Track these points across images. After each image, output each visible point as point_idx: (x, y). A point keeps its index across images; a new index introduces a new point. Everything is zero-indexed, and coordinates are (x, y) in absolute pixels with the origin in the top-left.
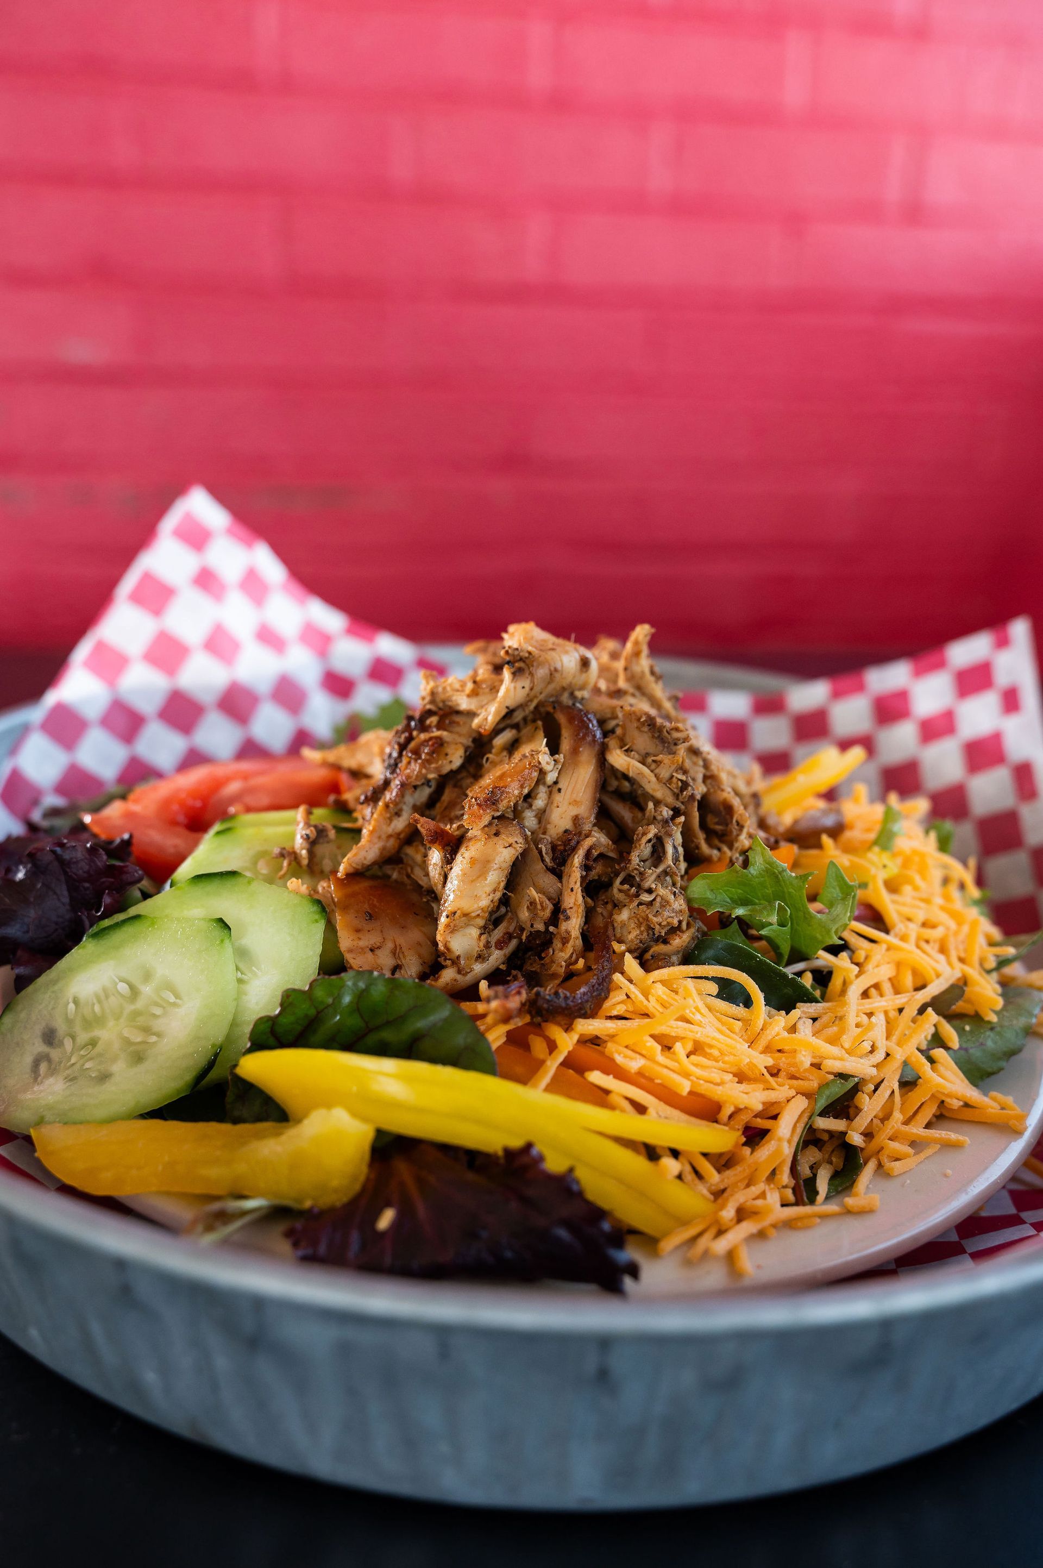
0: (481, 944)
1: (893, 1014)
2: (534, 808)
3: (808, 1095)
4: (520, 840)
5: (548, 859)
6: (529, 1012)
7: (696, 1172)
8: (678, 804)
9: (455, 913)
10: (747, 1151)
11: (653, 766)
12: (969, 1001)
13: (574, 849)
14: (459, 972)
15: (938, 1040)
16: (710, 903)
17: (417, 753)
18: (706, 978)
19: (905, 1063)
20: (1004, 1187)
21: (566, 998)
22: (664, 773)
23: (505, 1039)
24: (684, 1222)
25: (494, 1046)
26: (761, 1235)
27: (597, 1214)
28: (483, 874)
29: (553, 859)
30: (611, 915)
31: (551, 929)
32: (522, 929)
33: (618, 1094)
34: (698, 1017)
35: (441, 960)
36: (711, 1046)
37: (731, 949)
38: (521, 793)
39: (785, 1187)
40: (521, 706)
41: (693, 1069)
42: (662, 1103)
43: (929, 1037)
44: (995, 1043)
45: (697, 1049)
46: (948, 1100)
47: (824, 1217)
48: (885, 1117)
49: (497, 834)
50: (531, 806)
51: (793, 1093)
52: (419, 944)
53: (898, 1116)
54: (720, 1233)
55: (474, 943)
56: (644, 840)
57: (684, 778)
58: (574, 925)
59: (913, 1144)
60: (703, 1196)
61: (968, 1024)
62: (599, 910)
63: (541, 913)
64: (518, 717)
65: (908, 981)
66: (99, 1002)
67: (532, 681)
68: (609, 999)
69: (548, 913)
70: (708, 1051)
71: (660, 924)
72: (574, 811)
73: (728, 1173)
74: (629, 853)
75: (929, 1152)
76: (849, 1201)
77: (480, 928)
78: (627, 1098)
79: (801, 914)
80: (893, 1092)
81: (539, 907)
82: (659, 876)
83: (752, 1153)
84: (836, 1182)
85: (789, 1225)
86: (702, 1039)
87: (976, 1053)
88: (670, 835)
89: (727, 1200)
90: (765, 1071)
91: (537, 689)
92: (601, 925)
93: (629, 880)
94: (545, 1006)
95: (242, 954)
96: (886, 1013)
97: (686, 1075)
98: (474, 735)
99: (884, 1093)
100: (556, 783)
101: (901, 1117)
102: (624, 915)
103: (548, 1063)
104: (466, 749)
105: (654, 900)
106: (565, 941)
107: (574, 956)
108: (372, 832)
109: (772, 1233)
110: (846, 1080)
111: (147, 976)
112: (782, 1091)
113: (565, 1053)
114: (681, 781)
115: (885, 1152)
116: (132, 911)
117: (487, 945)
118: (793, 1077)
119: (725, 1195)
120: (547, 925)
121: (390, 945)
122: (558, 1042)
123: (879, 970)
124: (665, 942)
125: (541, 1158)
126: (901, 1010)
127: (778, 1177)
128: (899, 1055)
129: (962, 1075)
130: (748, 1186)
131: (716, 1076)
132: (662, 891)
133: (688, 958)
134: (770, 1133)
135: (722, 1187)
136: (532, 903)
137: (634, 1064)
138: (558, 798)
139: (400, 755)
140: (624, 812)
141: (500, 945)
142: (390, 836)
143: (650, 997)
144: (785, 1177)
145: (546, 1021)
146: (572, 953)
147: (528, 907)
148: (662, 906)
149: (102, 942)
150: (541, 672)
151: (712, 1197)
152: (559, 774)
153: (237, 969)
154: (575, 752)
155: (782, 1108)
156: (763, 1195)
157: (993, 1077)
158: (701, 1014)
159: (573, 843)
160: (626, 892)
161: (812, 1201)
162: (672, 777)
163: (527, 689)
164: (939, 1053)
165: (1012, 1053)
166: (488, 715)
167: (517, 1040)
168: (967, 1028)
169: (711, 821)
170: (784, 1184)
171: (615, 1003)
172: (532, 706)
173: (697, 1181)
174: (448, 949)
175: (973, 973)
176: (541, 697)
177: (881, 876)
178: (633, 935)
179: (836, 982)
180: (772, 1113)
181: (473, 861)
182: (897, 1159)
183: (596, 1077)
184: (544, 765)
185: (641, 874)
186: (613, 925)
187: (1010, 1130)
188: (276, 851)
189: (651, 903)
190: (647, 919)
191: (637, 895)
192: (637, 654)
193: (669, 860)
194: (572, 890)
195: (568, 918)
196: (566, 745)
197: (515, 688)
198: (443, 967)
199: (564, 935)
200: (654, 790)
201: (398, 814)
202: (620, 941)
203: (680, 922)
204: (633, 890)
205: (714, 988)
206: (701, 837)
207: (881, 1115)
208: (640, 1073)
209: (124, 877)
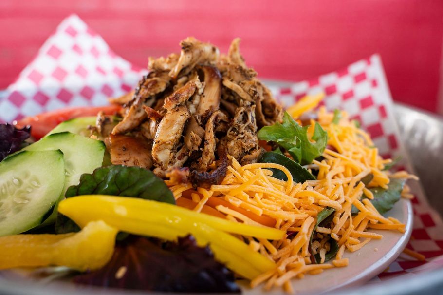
0: (171, 156)
1: (346, 185)
2: (194, 103)
3: (314, 217)
4: (188, 113)
5: (199, 121)
6: (191, 182)
7: (267, 250)
8: (253, 101)
9: (159, 142)
10: (289, 241)
11: (242, 86)
12: (375, 181)
13: (210, 116)
14: (162, 169)
15: (364, 196)
16: (267, 138)
17: (146, 86)
18: (267, 168)
19: (353, 205)
20: (395, 261)
21: (207, 175)
22: (247, 88)
23: (181, 195)
24: (262, 272)
25: (176, 198)
26: (297, 278)
27: (221, 266)
28: (171, 126)
29: (201, 121)
30: (227, 144)
31: (201, 149)
32: (189, 151)
33: (231, 216)
34: (265, 184)
35: (154, 165)
36: (271, 196)
37: (278, 156)
38: (188, 96)
39: (306, 257)
40: (188, 66)
41: (263, 204)
42: (250, 220)
43: (361, 195)
44: (388, 197)
45: (265, 196)
46: (372, 220)
47: (325, 269)
48: (347, 227)
49: (177, 111)
50: (192, 103)
51: (307, 215)
52: (145, 159)
53: (352, 227)
54: (279, 277)
55: (168, 156)
56: (239, 113)
57: (255, 90)
58: (211, 147)
59: (359, 238)
60: (271, 261)
61: (376, 189)
62: (222, 143)
63: (196, 143)
64: (188, 71)
65: (350, 173)
66: (5, 187)
67: (192, 55)
68: (226, 177)
69: (199, 142)
70: (270, 197)
71: (247, 146)
72: (210, 104)
73: (281, 251)
74: (233, 118)
75: (366, 241)
76: (335, 262)
77: (171, 150)
78: (235, 218)
79: (305, 144)
80: (349, 217)
81: (196, 140)
82: (246, 128)
83: (291, 241)
84: (329, 255)
85: (309, 273)
86: (267, 193)
87: (381, 201)
88: (250, 111)
89: (281, 262)
90: (295, 206)
91: (194, 59)
92: (223, 148)
93: (234, 129)
94: (198, 178)
95: (69, 165)
96: (343, 185)
97: (261, 207)
98: (170, 79)
99: (345, 217)
100: (203, 93)
101: (354, 227)
102: (232, 144)
103: (200, 203)
104: (167, 84)
105: (244, 137)
106: (207, 154)
107: (211, 161)
108: (127, 118)
109: (303, 276)
110: (330, 209)
111: (27, 175)
112: (302, 214)
113: (207, 199)
114: (254, 91)
115: (348, 242)
116: (23, 150)
117: (174, 157)
118: (307, 209)
119: (280, 261)
120: (199, 148)
121: (133, 160)
122: (204, 195)
123: (339, 169)
124: (250, 154)
125: (194, 241)
126: (348, 184)
127: (303, 252)
128: (350, 201)
129: (376, 210)
130: (290, 256)
131: (273, 207)
132: (247, 133)
133: (260, 160)
134: (298, 234)
135: (278, 257)
136: (193, 138)
137: (238, 203)
138: (203, 99)
139: (140, 88)
140: (231, 106)
141: (179, 158)
142: (135, 119)
143: (244, 176)
144: (306, 252)
145: (199, 186)
146: (210, 160)
147: (191, 141)
148: (248, 139)
149: (9, 163)
150: (196, 52)
151: (274, 262)
152: (204, 89)
153: (66, 171)
154: (210, 81)
155: (303, 222)
156: (297, 260)
157: (389, 212)
158: (266, 183)
159: (209, 114)
160: (232, 134)
161: (319, 262)
162: (250, 89)
163: (190, 58)
164: (366, 200)
165: (395, 201)
166: (176, 70)
167: (186, 195)
168: (376, 191)
169: (267, 111)
170: (306, 255)
171: (229, 179)
172: (193, 66)
173: (267, 254)
174: (157, 159)
175: (376, 170)
176: (197, 63)
177: (336, 134)
178: (236, 151)
179: (321, 173)
180: (298, 224)
181: (167, 121)
182: (353, 245)
183: (221, 208)
184: (197, 86)
185: (239, 127)
186: (227, 149)
187: (399, 232)
188: (88, 126)
189: (243, 138)
190: (242, 144)
191: (237, 135)
192: (235, 50)
193: (250, 121)
194: (209, 132)
195: (208, 144)
196: (207, 78)
197: (186, 57)
198: (155, 167)
199: (207, 151)
200: (243, 95)
201: (139, 111)
202: (231, 155)
203: (256, 145)
204: (235, 133)
205: (271, 173)
206: (263, 117)
207: (344, 227)
208: (240, 207)
209: (22, 137)
